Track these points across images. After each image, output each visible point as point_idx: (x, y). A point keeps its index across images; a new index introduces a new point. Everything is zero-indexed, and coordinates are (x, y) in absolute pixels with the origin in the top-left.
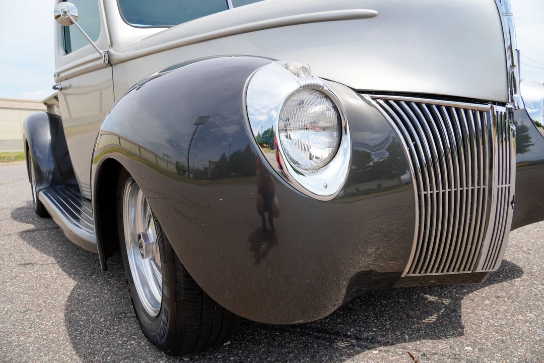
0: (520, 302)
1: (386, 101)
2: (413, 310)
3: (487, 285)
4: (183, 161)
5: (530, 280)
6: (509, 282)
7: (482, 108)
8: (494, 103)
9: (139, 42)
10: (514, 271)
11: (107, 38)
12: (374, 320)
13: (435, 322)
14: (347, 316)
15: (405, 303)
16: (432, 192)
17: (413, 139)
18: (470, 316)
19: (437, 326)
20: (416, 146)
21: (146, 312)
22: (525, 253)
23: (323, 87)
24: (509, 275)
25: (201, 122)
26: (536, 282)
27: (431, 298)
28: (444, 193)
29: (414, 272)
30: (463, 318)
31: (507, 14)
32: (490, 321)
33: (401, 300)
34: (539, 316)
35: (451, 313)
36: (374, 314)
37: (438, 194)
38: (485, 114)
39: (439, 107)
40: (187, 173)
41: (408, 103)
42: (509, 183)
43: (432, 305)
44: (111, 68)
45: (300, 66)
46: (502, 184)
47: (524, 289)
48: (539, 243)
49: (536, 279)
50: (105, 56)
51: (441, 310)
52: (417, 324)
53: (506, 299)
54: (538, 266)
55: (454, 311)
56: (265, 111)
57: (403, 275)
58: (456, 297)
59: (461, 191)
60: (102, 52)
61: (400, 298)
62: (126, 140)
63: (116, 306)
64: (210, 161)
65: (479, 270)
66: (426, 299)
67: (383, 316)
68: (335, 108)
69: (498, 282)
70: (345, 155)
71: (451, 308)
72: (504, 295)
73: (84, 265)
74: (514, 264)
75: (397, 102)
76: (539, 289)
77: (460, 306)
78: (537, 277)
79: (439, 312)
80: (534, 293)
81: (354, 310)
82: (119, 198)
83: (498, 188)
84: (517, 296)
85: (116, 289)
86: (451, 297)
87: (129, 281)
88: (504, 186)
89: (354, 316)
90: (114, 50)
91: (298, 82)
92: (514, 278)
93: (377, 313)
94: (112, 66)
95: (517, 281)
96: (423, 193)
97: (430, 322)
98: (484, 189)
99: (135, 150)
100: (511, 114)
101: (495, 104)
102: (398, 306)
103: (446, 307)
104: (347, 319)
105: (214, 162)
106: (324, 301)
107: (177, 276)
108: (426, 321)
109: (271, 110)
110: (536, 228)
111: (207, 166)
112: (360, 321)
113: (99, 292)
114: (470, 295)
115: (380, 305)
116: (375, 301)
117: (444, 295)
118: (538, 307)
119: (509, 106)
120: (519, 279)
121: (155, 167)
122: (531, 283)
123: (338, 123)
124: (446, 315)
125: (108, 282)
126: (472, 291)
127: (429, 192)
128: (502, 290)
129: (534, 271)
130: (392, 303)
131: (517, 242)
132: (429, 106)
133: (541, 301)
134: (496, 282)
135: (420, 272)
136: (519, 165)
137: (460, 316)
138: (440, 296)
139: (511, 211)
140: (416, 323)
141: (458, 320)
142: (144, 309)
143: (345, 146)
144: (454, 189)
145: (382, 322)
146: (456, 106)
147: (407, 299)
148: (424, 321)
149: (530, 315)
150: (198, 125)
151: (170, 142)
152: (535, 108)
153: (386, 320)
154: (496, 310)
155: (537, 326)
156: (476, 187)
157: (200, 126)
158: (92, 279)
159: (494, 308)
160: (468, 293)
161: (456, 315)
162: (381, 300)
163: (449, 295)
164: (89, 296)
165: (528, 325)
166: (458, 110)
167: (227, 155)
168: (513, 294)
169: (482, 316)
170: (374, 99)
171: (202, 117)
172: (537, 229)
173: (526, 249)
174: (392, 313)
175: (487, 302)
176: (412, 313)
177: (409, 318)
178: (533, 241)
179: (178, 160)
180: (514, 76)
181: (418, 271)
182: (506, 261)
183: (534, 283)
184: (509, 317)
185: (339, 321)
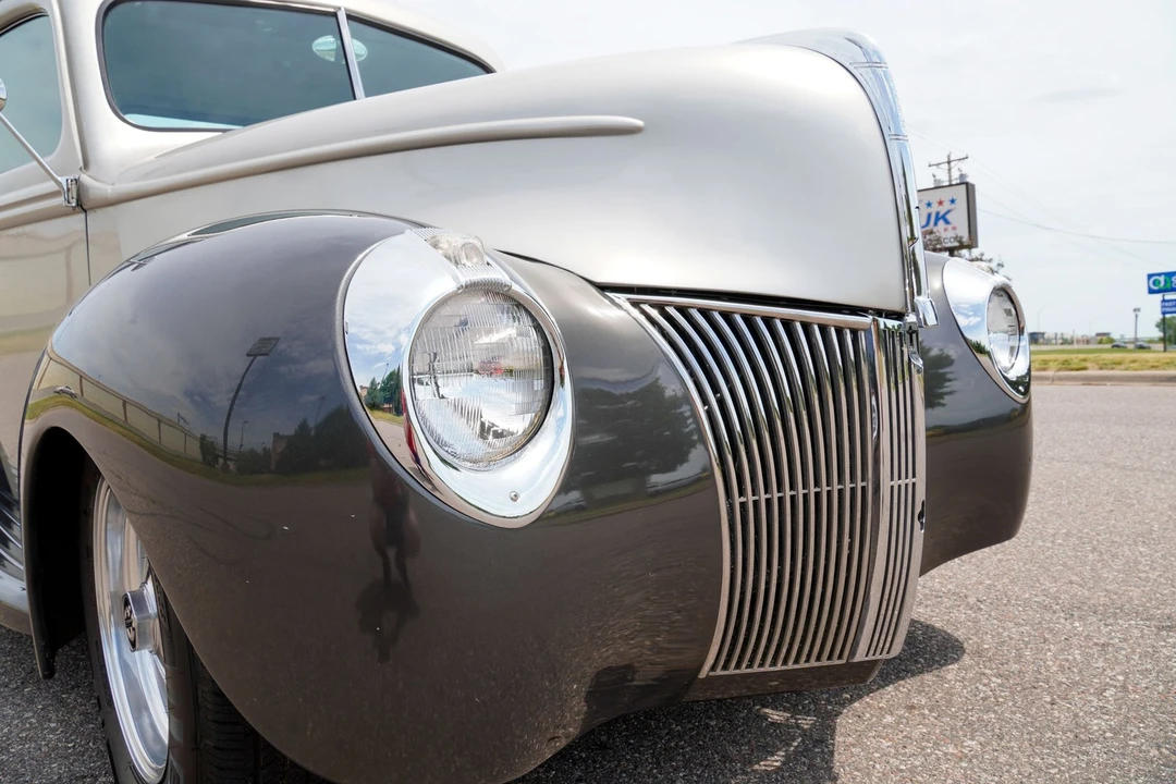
0: (954, 717)
1: (661, 308)
2: (735, 743)
3: (891, 683)
4: (215, 434)
5: (976, 668)
6: (936, 672)
7: (855, 323)
8: (879, 313)
9: (152, 162)
10: (947, 648)
11: (76, 151)
12: (651, 769)
13: (779, 768)
14: (594, 762)
15: (720, 729)
16: (756, 498)
17: (716, 389)
18: (852, 753)
19: (783, 777)
20: (721, 403)
21: (138, 773)
22: (971, 609)
23: (510, 288)
24: (937, 658)
25: (263, 349)
26: (987, 671)
27: (775, 716)
28: (781, 500)
29: (725, 667)
30: (836, 756)
31: (898, 136)
32: (892, 761)
33: (713, 723)
34: (988, 744)
35: (814, 746)
36: (653, 755)
37: (768, 502)
38: (862, 335)
39: (768, 321)
40: (221, 461)
41: (705, 312)
42: (914, 476)
43: (775, 731)
44: (83, 215)
45: (460, 242)
46: (900, 478)
47: (964, 687)
48: (999, 587)
49: (988, 664)
50: (68, 190)
51: (794, 740)
52: (741, 774)
53: (927, 712)
54: (993, 636)
55: (821, 742)
56: (391, 334)
57: (703, 674)
58: (827, 712)
59: (818, 495)
60: (62, 180)
61: (710, 718)
62: (97, 384)
63: (74, 761)
64: (276, 435)
65: (860, 657)
66: (766, 717)
67: (671, 760)
68: (538, 328)
69: (913, 675)
70: (558, 433)
71: (815, 737)
72: (923, 702)
73: (6, 662)
74: (948, 634)
75: (682, 310)
76: (992, 685)
77: (834, 730)
78: (990, 660)
79: (790, 745)
80: (981, 695)
81: (610, 748)
82: (85, 513)
83: (892, 487)
84: (949, 703)
85: (77, 719)
86: (817, 713)
87: (104, 702)
88: (902, 482)
89: (610, 762)
90: (90, 176)
91: (456, 278)
92: (945, 665)
93: (660, 754)
94: (85, 211)
95: (951, 671)
96: (738, 500)
97: (770, 769)
98: (863, 488)
99: (115, 408)
100: (914, 335)
101: (881, 316)
102: (705, 737)
103: (804, 734)
104: (595, 768)
105: (286, 437)
106: (522, 737)
107: (200, 694)
108: (761, 767)
109: (400, 333)
110: (996, 554)
111: (269, 446)
112: (621, 772)
113: (36, 728)
114: (856, 704)
115: (667, 734)
116: (657, 727)
117: (803, 708)
118: (986, 726)
119: (911, 318)
120: (956, 666)
121: (155, 450)
122: (977, 673)
123: (545, 360)
124: (804, 751)
125: (61, 701)
126: (860, 697)
127: (751, 498)
128: (920, 692)
129: (986, 646)
130: (693, 729)
131: (957, 586)
132: (748, 318)
133: (995, 712)
134: (909, 675)
135: (738, 666)
136: (931, 433)
137: (832, 753)
138: (794, 710)
139: (919, 533)
140: (739, 772)
141: (826, 763)
142: (134, 766)
143: (560, 413)
144: (801, 491)
145: (669, 773)
146: (804, 320)
147: (725, 720)
148: (756, 767)
149: (970, 742)
150: (255, 356)
151: (189, 394)
152: (975, 315)
153: (676, 769)
154: (906, 737)
155: (982, 765)
156: (848, 485)
157: (259, 358)
158: (23, 696)
159: (902, 732)
160: (851, 701)
161: (822, 752)
162: (670, 724)
163: (812, 707)
164: (8, 739)
165: (964, 765)
166: (806, 327)
167: (312, 424)
168: (941, 698)
169: (876, 752)
170: (635, 304)
171: (266, 339)
172: (999, 556)
173: (975, 599)
174: (692, 751)
175: (889, 719)
176: (732, 751)
177: (725, 762)
178: (989, 582)
179: (204, 433)
180: (914, 258)
181: (733, 664)
182: (933, 628)
183: (984, 674)
184: (929, 751)
185: (578, 773)
